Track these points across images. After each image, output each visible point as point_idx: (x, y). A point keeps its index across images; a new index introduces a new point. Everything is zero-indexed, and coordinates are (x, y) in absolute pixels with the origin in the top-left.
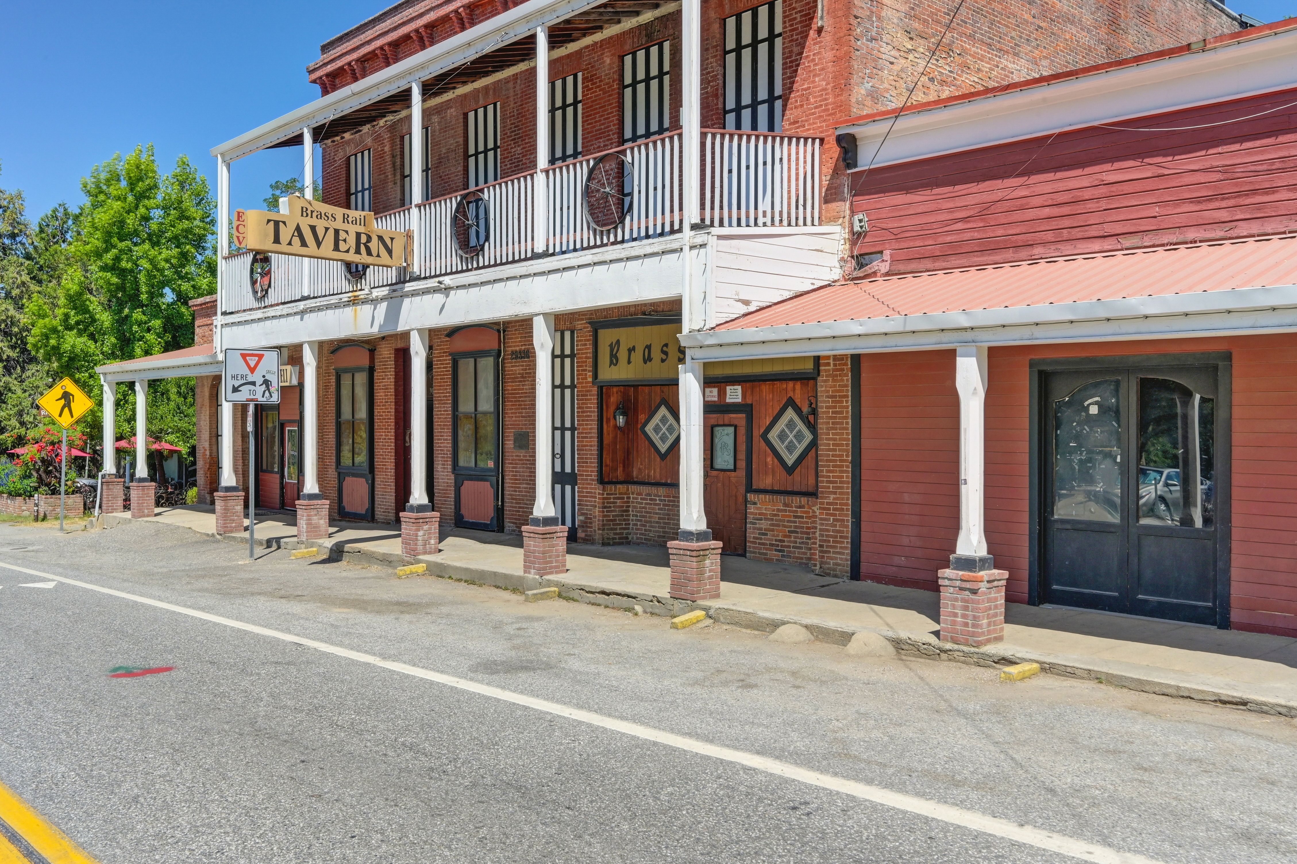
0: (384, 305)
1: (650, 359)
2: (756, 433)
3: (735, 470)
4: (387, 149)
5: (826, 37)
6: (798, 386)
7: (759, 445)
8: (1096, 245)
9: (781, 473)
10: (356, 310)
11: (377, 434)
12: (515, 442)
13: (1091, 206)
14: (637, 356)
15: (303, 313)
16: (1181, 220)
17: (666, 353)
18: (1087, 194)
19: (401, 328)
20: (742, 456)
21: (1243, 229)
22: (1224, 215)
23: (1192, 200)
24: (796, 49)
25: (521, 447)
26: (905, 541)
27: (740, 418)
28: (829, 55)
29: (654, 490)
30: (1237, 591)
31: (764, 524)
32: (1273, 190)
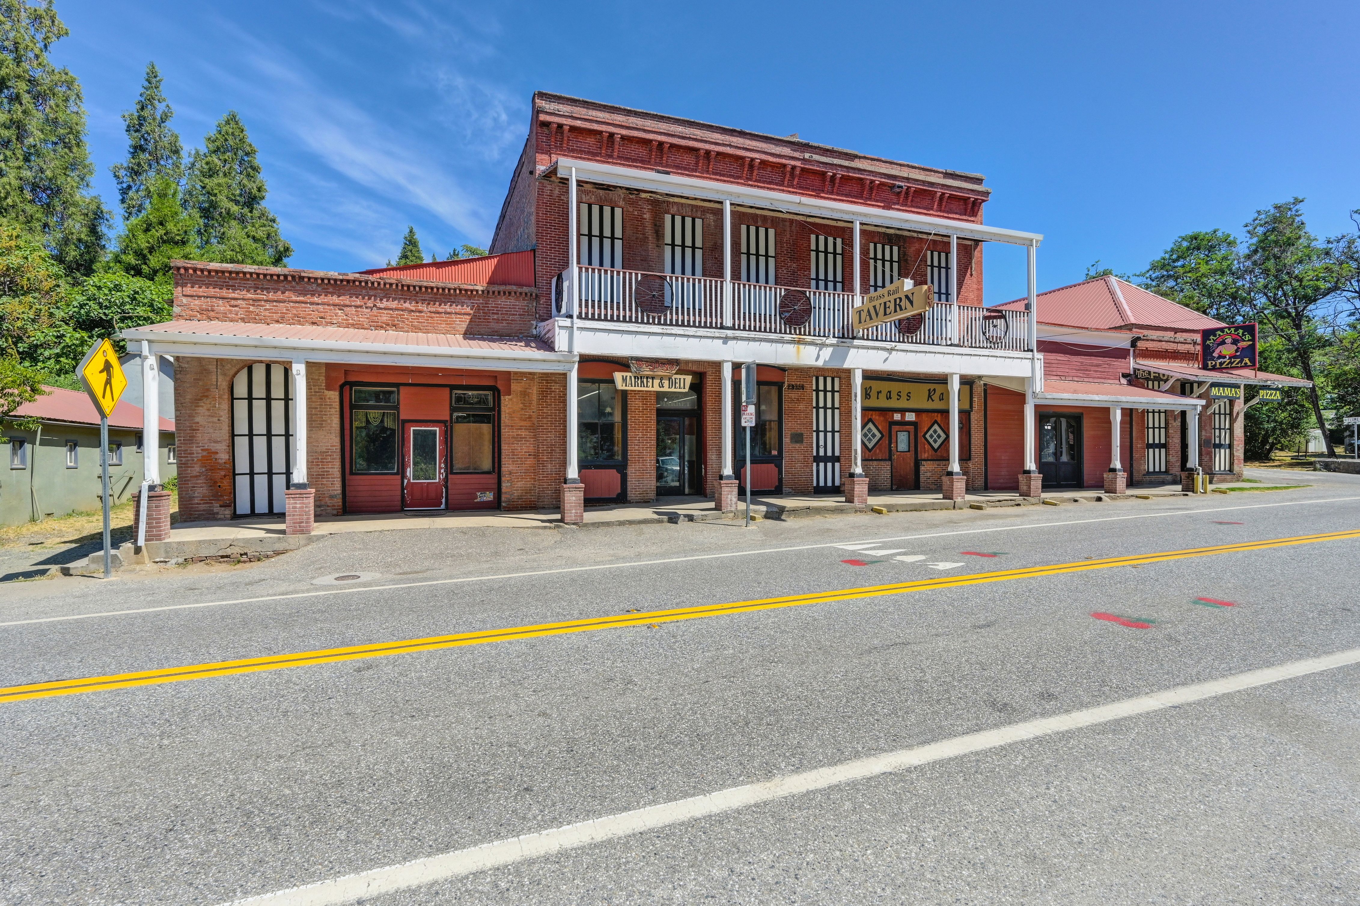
0: (830, 350)
1: (890, 398)
2: (920, 434)
3: (909, 451)
4: (647, 216)
5: (974, 279)
6: (939, 415)
7: (921, 440)
8: (1055, 378)
9: (931, 452)
10: (798, 348)
11: (630, 434)
12: (791, 439)
13: (1054, 365)
14: (883, 396)
15: (726, 339)
16: (1073, 374)
17: (900, 396)
18: (1053, 362)
19: (846, 366)
20: (912, 445)
21: (1086, 380)
22: (1081, 375)
23: (1076, 370)
24: (962, 279)
25: (797, 442)
26: (1003, 473)
27: (911, 428)
28: (975, 286)
29: (871, 463)
30: (1086, 477)
31: (929, 474)
32: (1090, 371)
